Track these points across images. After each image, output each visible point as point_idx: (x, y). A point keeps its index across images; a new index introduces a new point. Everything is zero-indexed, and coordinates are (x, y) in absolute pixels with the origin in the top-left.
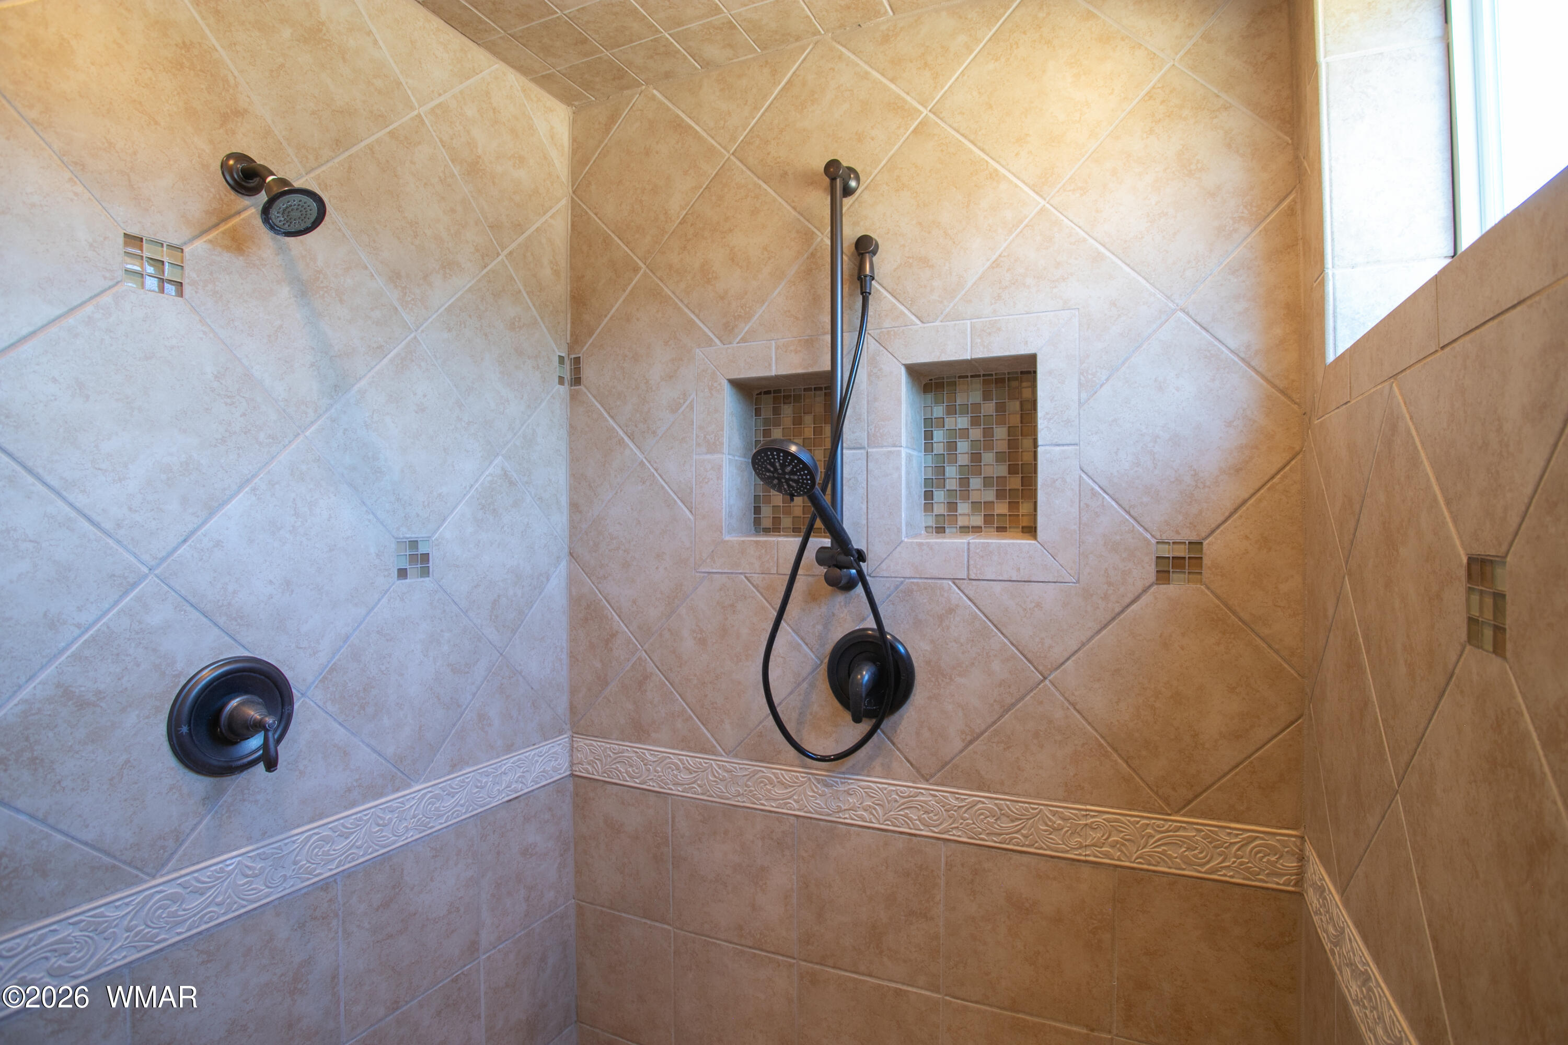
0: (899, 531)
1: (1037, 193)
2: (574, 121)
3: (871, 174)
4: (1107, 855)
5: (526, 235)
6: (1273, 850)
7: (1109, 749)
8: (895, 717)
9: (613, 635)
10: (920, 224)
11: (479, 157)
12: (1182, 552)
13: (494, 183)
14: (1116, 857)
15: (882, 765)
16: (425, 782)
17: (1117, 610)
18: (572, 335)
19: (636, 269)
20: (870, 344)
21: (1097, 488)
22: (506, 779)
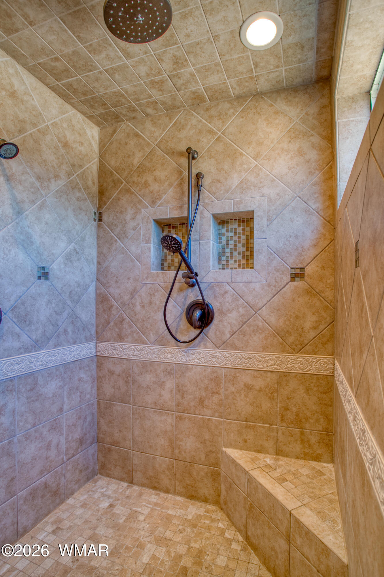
0: (210, 267)
1: (255, 160)
2: (100, 132)
3: (202, 153)
4: (276, 368)
5: (83, 169)
6: (326, 363)
7: (276, 334)
8: (208, 328)
9: (112, 306)
10: (217, 169)
11: (68, 141)
12: (298, 271)
13: (72, 150)
14: (278, 368)
15: (204, 344)
16: (45, 350)
17: (279, 290)
18: (98, 205)
19: (122, 183)
20: (200, 207)
21: (272, 252)
22: (74, 353)
